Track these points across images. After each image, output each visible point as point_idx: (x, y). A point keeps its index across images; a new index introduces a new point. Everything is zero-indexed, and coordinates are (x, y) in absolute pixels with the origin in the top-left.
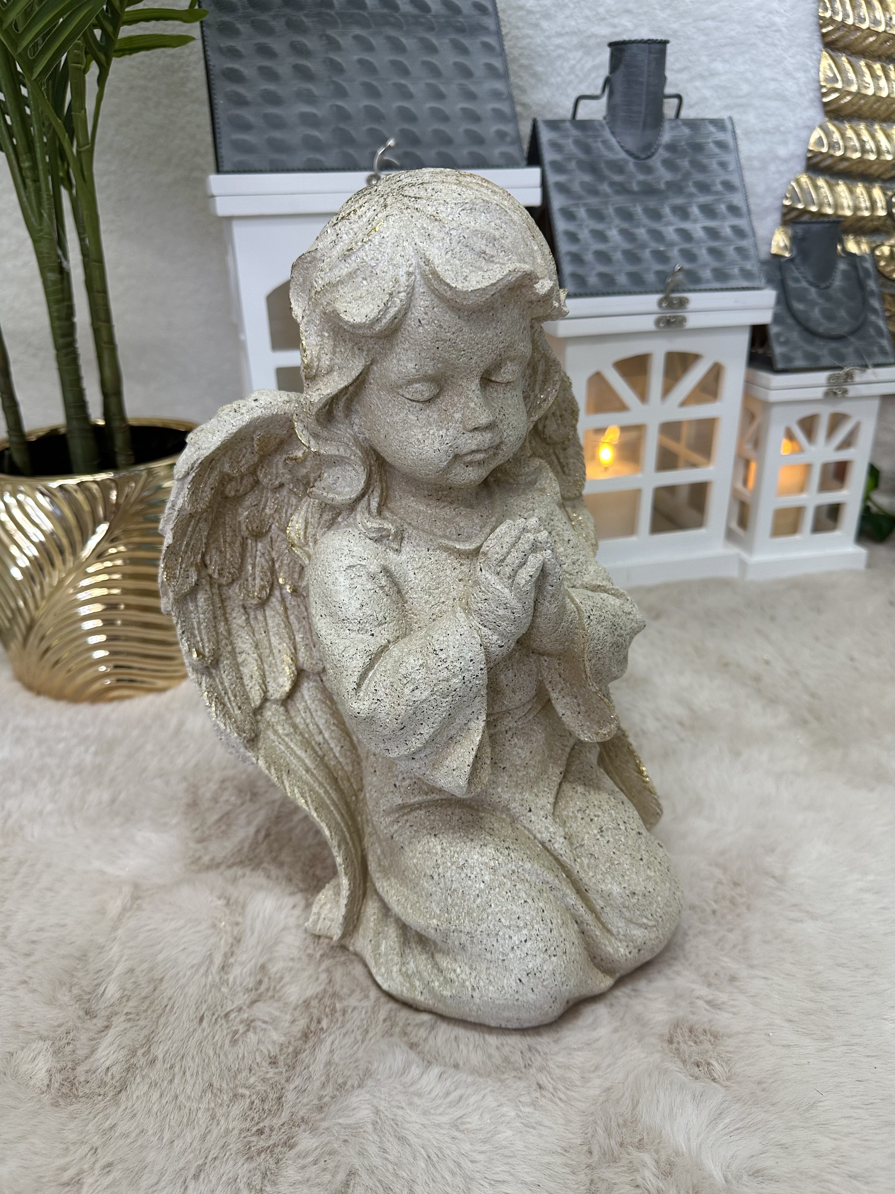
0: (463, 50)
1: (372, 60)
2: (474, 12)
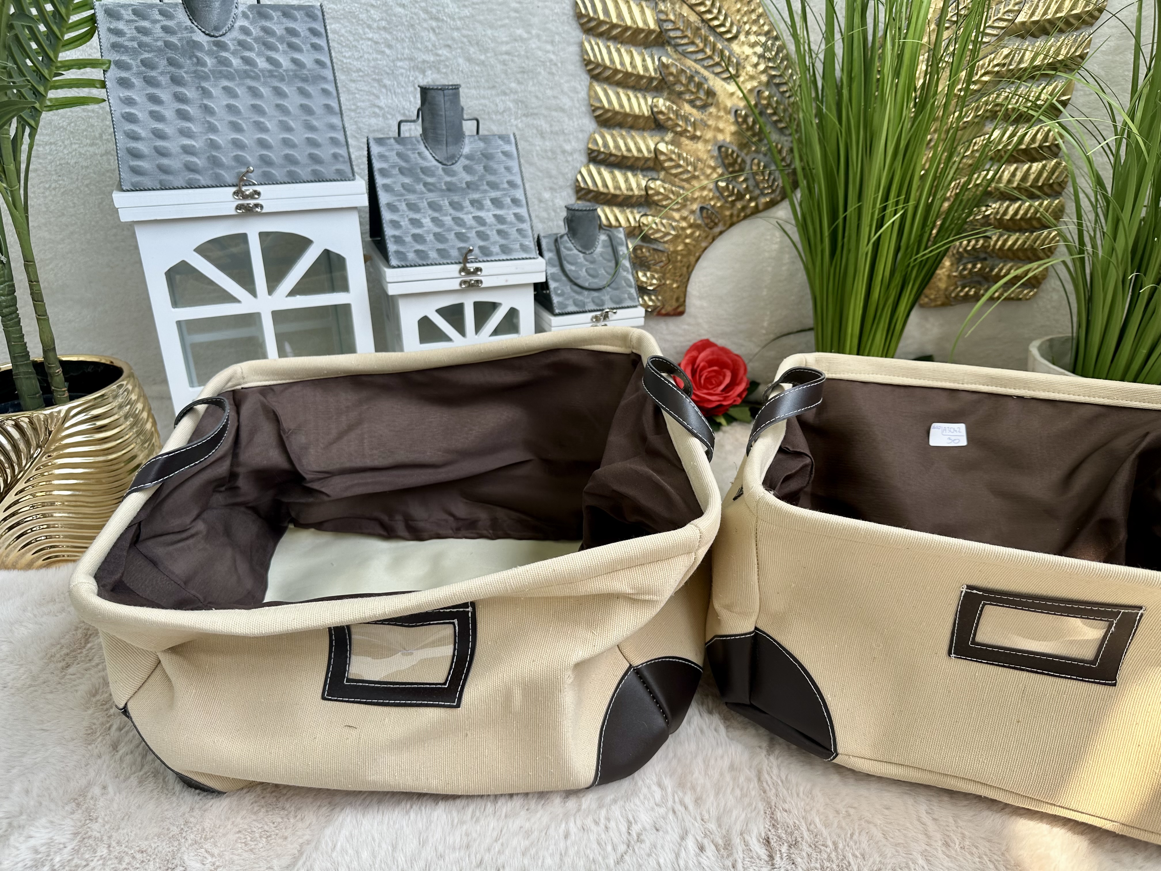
0: (307, 95)
1: (237, 105)
2: (316, 67)
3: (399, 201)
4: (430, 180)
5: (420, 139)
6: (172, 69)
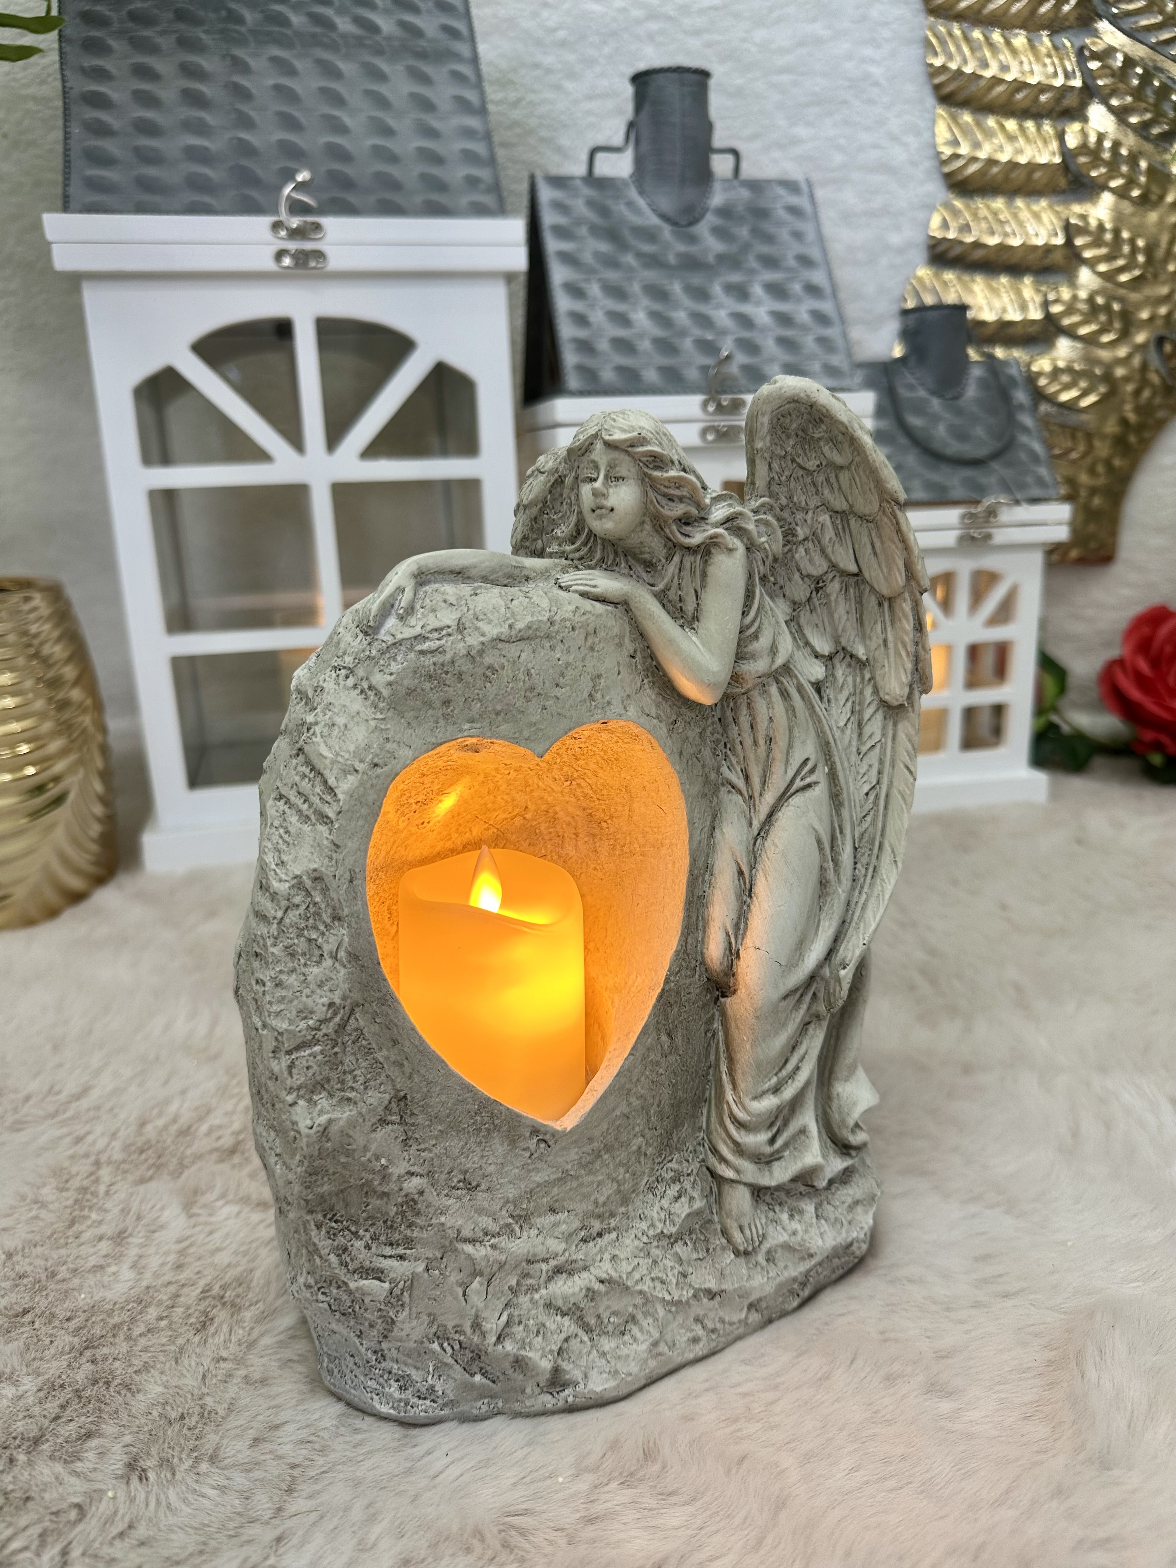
0: (424, 79)
1: (292, 86)
2: (443, 36)
3: (588, 280)
4: (647, 248)
5: (630, 181)
6: (181, 26)
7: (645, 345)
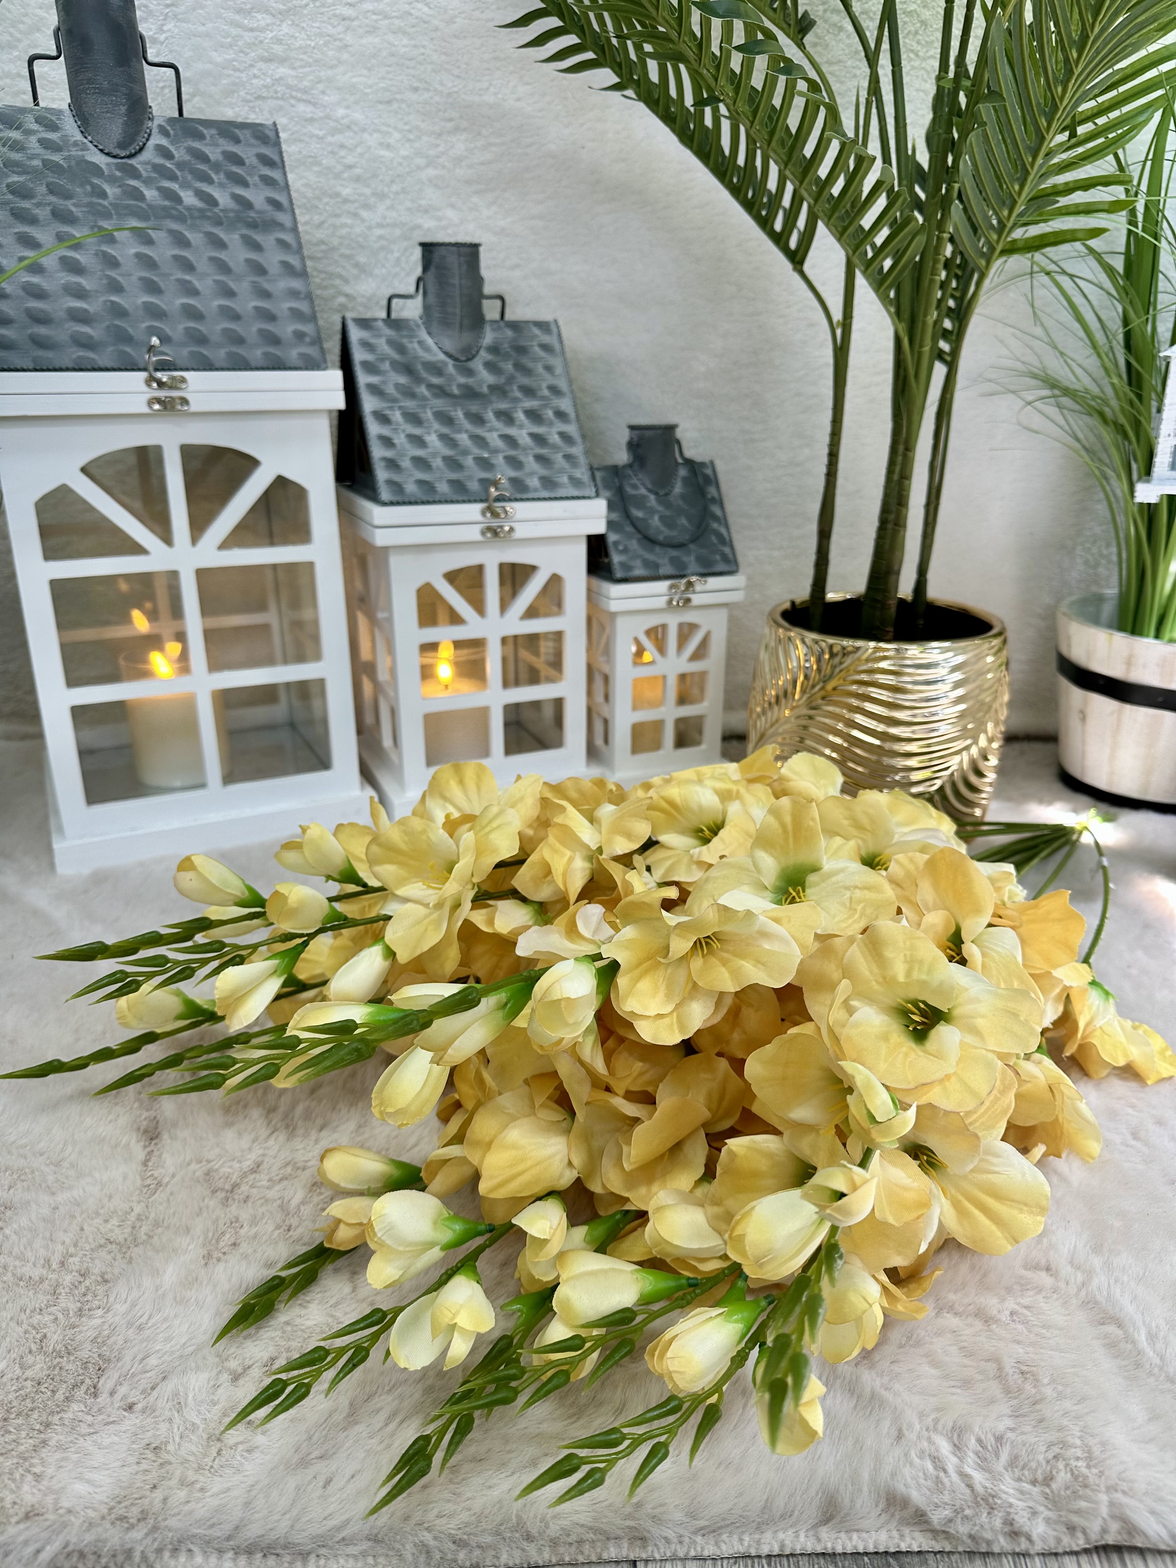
0: (257, 247)
1: (151, 254)
2: (269, 208)
3: (391, 408)
4: (435, 380)
5: (420, 322)
6: (55, 199)
7: (438, 463)
